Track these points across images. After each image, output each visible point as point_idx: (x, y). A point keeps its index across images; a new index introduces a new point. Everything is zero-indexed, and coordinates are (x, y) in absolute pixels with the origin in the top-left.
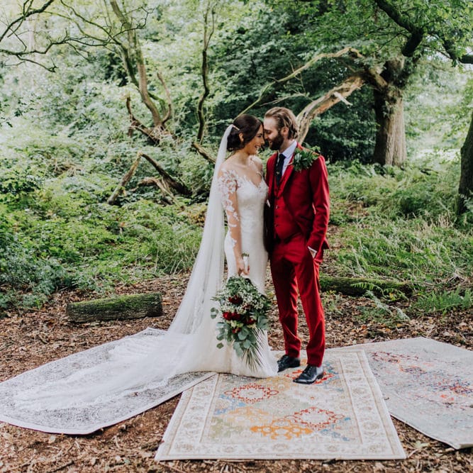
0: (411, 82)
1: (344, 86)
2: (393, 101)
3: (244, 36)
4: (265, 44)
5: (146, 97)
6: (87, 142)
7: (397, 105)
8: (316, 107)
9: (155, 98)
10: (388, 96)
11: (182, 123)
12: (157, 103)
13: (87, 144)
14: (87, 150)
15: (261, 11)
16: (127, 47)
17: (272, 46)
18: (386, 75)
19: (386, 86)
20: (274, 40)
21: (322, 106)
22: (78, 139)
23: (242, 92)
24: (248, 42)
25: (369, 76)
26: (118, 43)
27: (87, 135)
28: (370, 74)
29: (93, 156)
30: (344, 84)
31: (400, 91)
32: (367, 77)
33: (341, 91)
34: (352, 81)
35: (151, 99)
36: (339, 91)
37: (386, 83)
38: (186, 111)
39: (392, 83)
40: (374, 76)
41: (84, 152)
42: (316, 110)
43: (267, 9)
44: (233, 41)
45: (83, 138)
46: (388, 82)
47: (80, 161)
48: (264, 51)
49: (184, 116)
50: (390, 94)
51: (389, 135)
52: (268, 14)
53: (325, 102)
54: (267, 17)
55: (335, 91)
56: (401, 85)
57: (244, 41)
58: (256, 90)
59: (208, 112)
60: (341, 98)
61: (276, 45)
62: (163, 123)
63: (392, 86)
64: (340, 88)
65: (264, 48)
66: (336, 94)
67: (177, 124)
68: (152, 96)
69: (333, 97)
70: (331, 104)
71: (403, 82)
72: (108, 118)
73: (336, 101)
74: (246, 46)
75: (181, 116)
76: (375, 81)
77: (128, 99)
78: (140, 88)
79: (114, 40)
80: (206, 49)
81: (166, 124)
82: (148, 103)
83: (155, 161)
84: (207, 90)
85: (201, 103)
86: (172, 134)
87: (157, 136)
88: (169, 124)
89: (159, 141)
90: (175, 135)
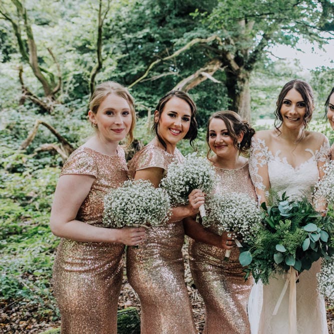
0: (257, 67)
1: (209, 67)
2: (243, 81)
4: (140, 30)
7: (246, 85)
8: (188, 84)
9: (46, 72)
10: (239, 78)
12: (45, 75)
15: (137, 3)
16: (17, 23)
17: (148, 33)
18: (238, 60)
19: (238, 70)
21: (192, 83)
24: (124, 29)
25: (226, 61)
26: (7, 19)
28: (227, 59)
30: (208, 66)
31: (248, 74)
33: (207, 71)
34: (214, 64)
35: (42, 72)
36: (205, 72)
37: (238, 67)
38: (74, 84)
39: (243, 67)
40: (230, 61)
42: (187, 87)
43: (142, 1)
46: (240, 67)
49: (73, 88)
50: (241, 76)
51: (239, 108)
53: (195, 80)
55: (202, 71)
56: (249, 69)
57: (120, 28)
58: (131, 68)
60: (208, 76)
62: (54, 94)
63: (242, 69)
64: (206, 69)
65: (140, 34)
66: (204, 74)
67: (66, 95)
68: (42, 70)
69: (201, 76)
70: (199, 82)
71: (251, 66)
73: (203, 79)
74: (122, 32)
75: (70, 88)
76: (231, 64)
77: (21, 71)
78: (31, 61)
79: (4, 15)
80: (101, 26)
81: (56, 95)
82: (39, 75)
83: (53, 128)
84: (100, 64)
85: (94, 76)
86: (62, 104)
87: (48, 105)
88: (59, 95)
89: (50, 110)
90: (65, 105)
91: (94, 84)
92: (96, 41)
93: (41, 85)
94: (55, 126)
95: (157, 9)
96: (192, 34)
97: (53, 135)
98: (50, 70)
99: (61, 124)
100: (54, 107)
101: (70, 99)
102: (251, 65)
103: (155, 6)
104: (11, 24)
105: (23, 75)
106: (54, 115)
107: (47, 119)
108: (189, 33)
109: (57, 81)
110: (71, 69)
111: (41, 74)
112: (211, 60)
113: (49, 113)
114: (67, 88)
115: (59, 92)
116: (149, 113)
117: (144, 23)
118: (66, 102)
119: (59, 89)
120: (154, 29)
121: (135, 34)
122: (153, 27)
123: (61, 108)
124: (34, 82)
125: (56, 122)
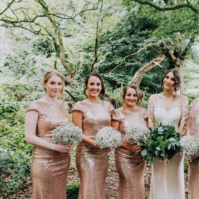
0: (187, 58)
1: (158, 59)
2: (179, 66)
3: (110, 35)
4: (120, 39)
5: (64, 62)
6: (34, 83)
7: (180, 68)
8: (145, 68)
9: (68, 63)
10: (176, 64)
11: (81, 75)
12: (68, 64)
13: (34, 84)
14: (34, 87)
15: (118, 24)
17: (124, 40)
18: (176, 54)
19: (176, 60)
20: (124, 37)
21: (148, 68)
22: (30, 82)
23: (109, 61)
24: (111, 38)
25: (168, 54)
26: (51, 35)
27: (34, 80)
28: (169, 54)
29: (37, 90)
30: (158, 58)
31: (182, 62)
32: (168, 55)
33: (157, 61)
34: (161, 57)
35: (67, 63)
36: (155, 61)
37: (176, 58)
38: (83, 69)
39: (179, 58)
40: (171, 55)
41: (32, 88)
42: (145, 70)
43: (122, 23)
44: (104, 37)
45: (32, 81)
46: (177, 58)
47: (31, 93)
48: (120, 42)
49: (82, 71)
50: (178, 63)
52: (122, 25)
53: (149, 66)
54: (121, 26)
55: (154, 61)
56: (182, 59)
57: (109, 37)
58: (115, 61)
59: (95, 70)
60: (157, 63)
61: (125, 40)
62: (72, 74)
63: (178, 59)
64: (156, 59)
65: (120, 41)
66: (155, 62)
67: (79, 75)
68: (66, 62)
69: (153, 64)
70: (152, 67)
71: (183, 58)
72: (44, 71)
73: (154, 66)
74: (110, 40)
75: (81, 71)
76: (171, 57)
77: (56, 62)
78: (61, 57)
79: (49, 33)
80: (97, 38)
81: (73, 75)
82: (65, 64)
83: (71, 93)
84: (96, 58)
85: (93, 65)
86: (76, 80)
87: (69, 81)
88: (75, 75)
89: (70, 83)
90: (78, 80)
91: (93, 69)
92: (94, 46)
93: (65, 70)
94: (72, 92)
95: (130, 27)
96: (148, 40)
97: (70, 97)
98: (71, 62)
99: (75, 91)
100: (72, 82)
101: (80, 77)
102: (184, 56)
103: (129, 25)
104: (52, 37)
105: (57, 64)
106: (72, 86)
107: (68, 88)
108: (147, 40)
109: (74, 67)
110: (82, 61)
111: (66, 64)
112: (159, 54)
113: (69, 85)
114: (79, 71)
115: (75, 73)
116: (122, 85)
117: (122, 35)
118: (78, 79)
119: (75, 72)
120: (127, 38)
121: (117, 41)
122: (127, 37)
123: (75, 82)
124: (62, 68)
125: (72, 90)
